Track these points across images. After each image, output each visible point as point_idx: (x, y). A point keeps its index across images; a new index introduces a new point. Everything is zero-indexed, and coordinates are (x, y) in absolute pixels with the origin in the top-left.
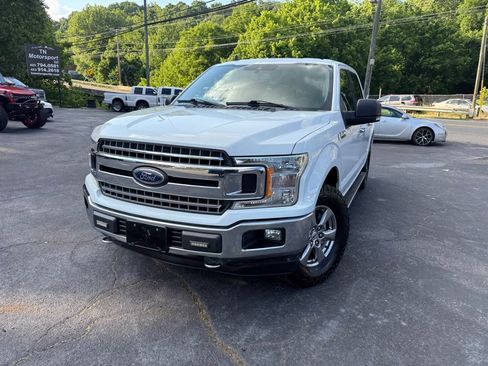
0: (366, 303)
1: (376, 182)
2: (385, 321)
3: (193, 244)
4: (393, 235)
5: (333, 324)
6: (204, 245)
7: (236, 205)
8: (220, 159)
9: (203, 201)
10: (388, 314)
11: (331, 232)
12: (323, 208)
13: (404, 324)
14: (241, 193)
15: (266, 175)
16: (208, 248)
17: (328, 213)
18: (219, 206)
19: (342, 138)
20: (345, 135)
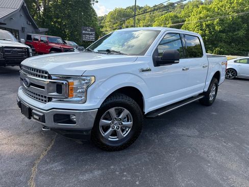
0: (131, 167)
3: (35, 116)
6: (37, 118)
7: (54, 100)
8: (46, 75)
9: (42, 96)
10: (136, 175)
11: (129, 123)
12: (122, 109)
13: (137, 183)
14: (55, 94)
15: (69, 85)
16: (39, 120)
17: (126, 112)
18: (47, 99)
19: (143, 71)
20: (150, 70)
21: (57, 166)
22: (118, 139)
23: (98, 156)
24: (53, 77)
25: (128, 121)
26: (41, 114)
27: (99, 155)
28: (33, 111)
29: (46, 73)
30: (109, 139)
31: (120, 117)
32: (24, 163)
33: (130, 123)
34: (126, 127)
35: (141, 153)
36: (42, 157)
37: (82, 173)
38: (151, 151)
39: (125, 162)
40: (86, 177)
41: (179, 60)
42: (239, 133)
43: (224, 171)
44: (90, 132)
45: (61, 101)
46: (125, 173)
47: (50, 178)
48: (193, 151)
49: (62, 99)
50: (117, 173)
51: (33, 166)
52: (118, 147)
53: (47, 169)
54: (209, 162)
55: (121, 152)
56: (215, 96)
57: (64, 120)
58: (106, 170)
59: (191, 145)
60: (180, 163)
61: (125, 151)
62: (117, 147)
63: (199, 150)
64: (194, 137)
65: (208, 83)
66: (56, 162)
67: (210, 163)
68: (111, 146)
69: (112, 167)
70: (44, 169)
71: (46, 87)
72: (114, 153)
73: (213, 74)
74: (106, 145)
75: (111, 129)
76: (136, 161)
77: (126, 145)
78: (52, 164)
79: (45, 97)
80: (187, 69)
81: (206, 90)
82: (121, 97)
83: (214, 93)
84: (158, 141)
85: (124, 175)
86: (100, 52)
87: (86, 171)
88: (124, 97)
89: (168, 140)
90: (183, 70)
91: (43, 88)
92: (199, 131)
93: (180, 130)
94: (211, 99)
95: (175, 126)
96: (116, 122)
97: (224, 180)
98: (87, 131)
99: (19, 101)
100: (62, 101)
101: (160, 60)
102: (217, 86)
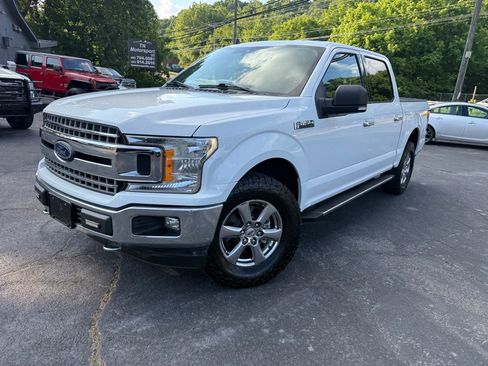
0: (288, 317)
1: (422, 190)
2: (292, 341)
3: (88, 222)
4: (393, 248)
5: (227, 333)
6: (95, 225)
7: (131, 187)
8: (114, 136)
9: (103, 180)
10: (302, 334)
11: (275, 231)
12: (261, 203)
13: (311, 349)
14: (134, 174)
15: (164, 157)
16: (99, 229)
17: (269, 209)
18: (115, 186)
19: (301, 127)
20: (312, 125)
21: (140, 324)
22: (253, 264)
23: (218, 299)
24: (131, 140)
25: (272, 227)
26: (105, 218)
27: (219, 296)
28: (83, 211)
29: (114, 130)
30: (238, 264)
31: (258, 220)
32: (71, 321)
33: (277, 231)
34: (269, 238)
35: (300, 289)
36: (103, 306)
38: (317, 285)
39: (275, 309)
40: (207, 342)
41: (365, 105)
42: (466, 244)
43: (461, 318)
44: (206, 251)
45: (145, 188)
46: (281, 331)
47: (133, 348)
48: (396, 282)
49: (146, 186)
50: (266, 331)
51: (90, 325)
52: (255, 278)
53: (122, 331)
54: (429, 301)
56: (409, 176)
57: (153, 228)
58: (242, 326)
59: (388, 270)
62: (253, 279)
63: (405, 279)
64: (389, 254)
65: (401, 151)
66: (137, 316)
67: (432, 303)
68: (242, 279)
69: (253, 320)
70: (115, 332)
71: (113, 162)
72: (249, 292)
73: (408, 133)
74: (232, 276)
75: (241, 243)
76: (295, 306)
77: (269, 276)
78: (129, 319)
79: (111, 182)
80: (371, 124)
82: (262, 180)
83: (408, 170)
84: (326, 265)
85: (279, 334)
86: (203, 88)
87: (203, 331)
88: (268, 179)
89: (343, 262)
90: (365, 125)
91: (108, 161)
92: (394, 243)
93: (361, 242)
94: (403, 181)
96: (250, 230)
97: (467, 334)
98: (199, 249)
99: (42, 190)
100: (148, 188)
101: (329, 105)
102: (413, 156)
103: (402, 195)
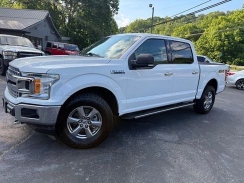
0: (89, 164)
2: (81, 174)
3: (8, 110)
4: (176, 139)
7: (23, 95)
8: (18, 73)
10: (90, 172)
12: (91, 108)
13: (87, 179)
14: (25, 90)
15: (35, 82)
16: (10, 113)
18: (19, 94)
20: (124, 73)
21: (21, 157)
22: (86, 138)
24: (23, 75)
26: (12, 108)
27: (65, 151)
28: (8, 105)
29: (18, 70)
30: (77, 137)
31: (89, 116)
33: (100, 123)
34: (96, 126)
36: (12, 148)
37: (39, 166)
38: (119, 152)
39: (86, 160)
40: (42, 169)
44: (54, 128)
46: (80, 169)
47: (9, 166)
48: (162, 155)
49: (30, 95)
50: (73, 168)
52: (86, 145)
53: (10, 159)
54: (173, 167)
55: (88, 150)
57: (33, 115)
58: (64, 165)
59: (164, 150)
60: (142, 165)
61: (93, 150)
63: (169, 155)
64: (171, 142)
65: (201, 91)
66: (22, 154)
71: (17, 84)
73: (206, 81)
75: (79, 127)
76: (97, 160)
78: (18, 155)
79: (17, 93)
81: (199, 97)
82: (89, 96)
83: (211, 102)
84: (132, 144)
85: (78, 170)
87: (44, 164)
90: (165, 75)
91: (15, 84)
92: (179, 137)
94: (207, 107)
95: (157, 131)
96: (85, 121)
98: (51, 126)
101: (135, 64)
102: (214, 94)
103: (207, 115)
